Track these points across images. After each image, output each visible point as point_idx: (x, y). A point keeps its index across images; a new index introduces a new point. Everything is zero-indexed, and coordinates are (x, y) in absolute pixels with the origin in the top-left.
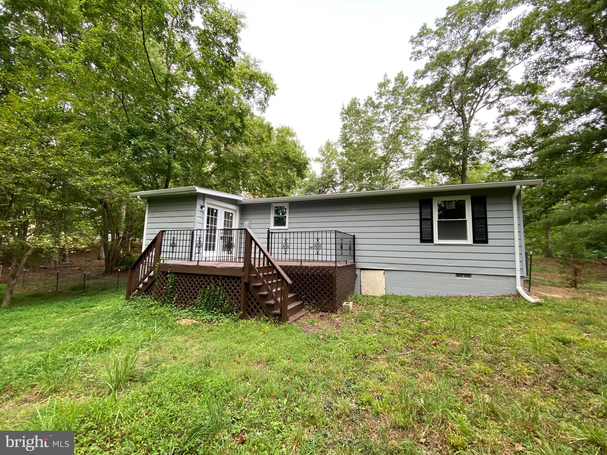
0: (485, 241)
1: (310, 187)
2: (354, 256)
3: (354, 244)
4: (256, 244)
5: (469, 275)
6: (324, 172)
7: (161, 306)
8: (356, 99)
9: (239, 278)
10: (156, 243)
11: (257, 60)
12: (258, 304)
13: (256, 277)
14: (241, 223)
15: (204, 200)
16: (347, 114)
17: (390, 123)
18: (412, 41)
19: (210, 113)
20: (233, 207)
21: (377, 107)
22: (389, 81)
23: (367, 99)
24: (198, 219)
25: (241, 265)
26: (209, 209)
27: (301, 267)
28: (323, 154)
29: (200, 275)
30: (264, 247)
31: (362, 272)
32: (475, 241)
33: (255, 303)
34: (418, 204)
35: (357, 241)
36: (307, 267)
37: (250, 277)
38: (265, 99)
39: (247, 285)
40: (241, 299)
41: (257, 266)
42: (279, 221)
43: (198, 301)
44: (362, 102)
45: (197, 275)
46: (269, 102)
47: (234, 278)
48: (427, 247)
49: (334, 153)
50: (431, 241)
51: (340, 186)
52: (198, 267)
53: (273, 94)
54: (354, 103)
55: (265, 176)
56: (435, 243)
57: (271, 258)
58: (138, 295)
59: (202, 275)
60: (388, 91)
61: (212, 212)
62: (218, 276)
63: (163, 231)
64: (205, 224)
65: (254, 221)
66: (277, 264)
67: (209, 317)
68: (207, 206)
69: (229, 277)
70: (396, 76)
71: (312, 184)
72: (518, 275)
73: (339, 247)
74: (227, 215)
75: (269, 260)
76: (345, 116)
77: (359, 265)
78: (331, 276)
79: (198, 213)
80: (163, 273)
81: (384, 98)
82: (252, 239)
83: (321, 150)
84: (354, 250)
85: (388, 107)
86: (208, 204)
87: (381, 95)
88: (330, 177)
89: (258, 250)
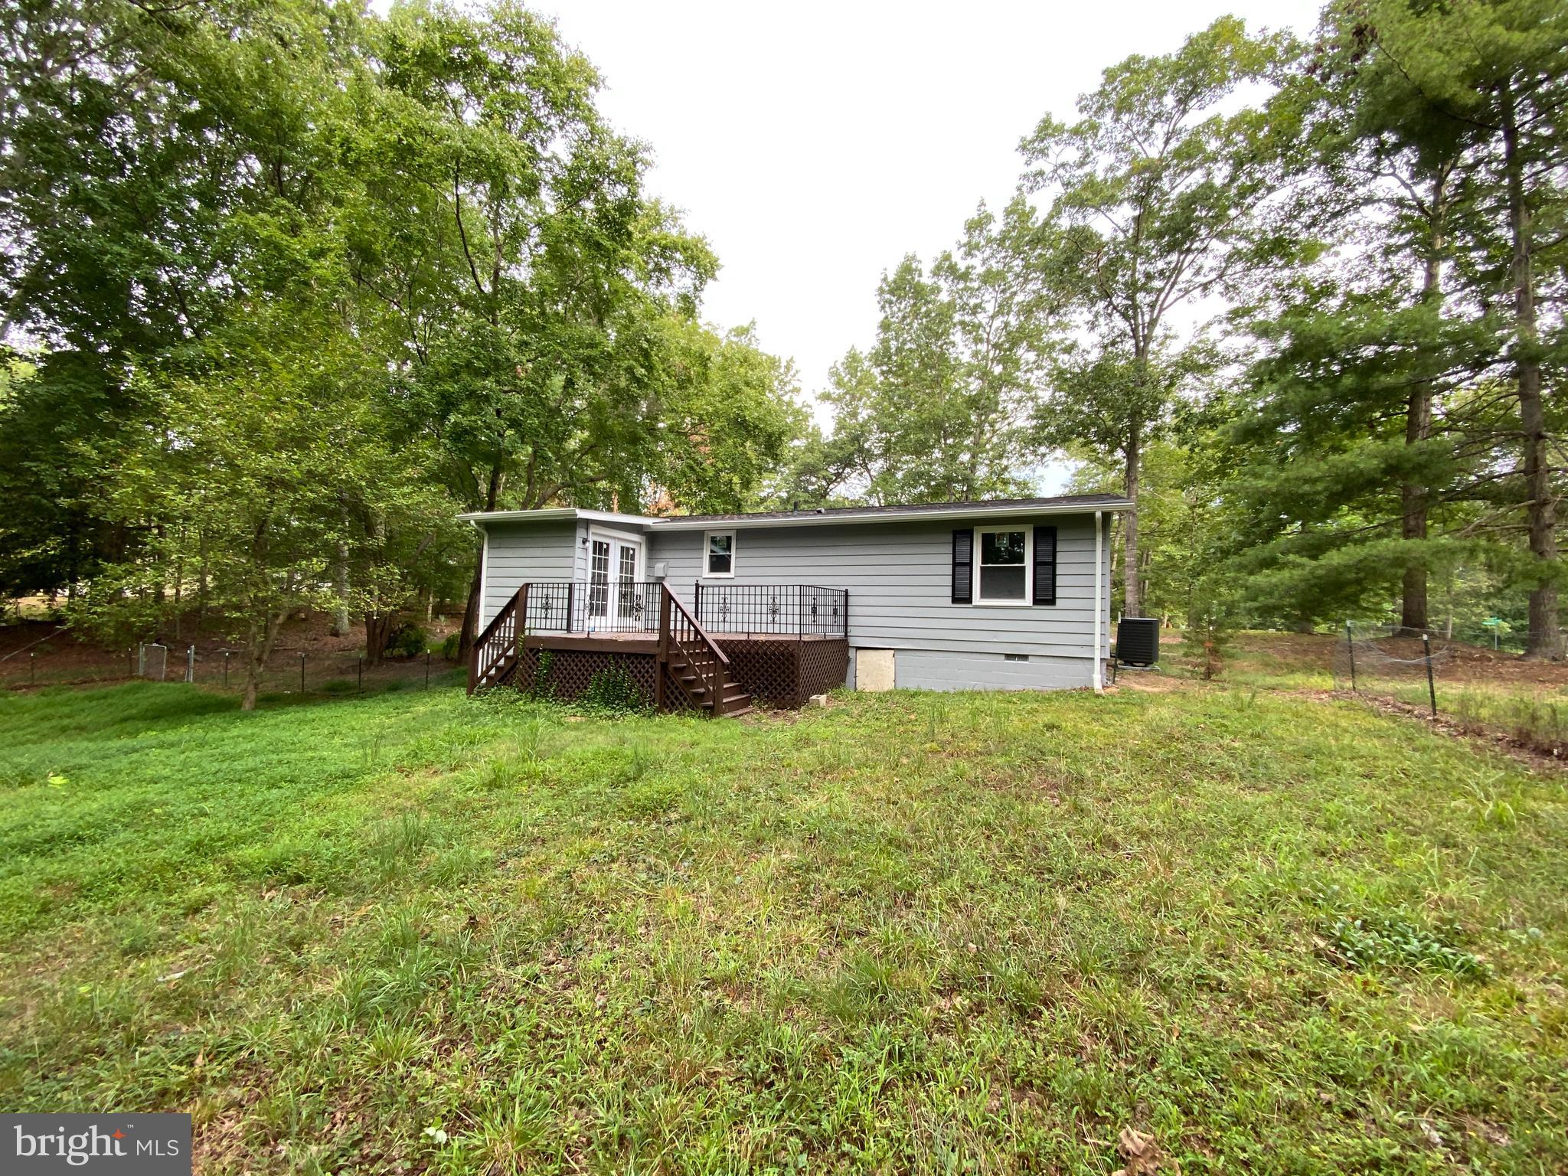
0: (1051, 601)
1: (806, 465)
2: (846, 626)
3: (847, 606)
4: (677, 606)
5: (1025, 657)
6: (841, 427)
7: (532, 701)
8: (914, 258)
9: (653, 656)
10: (517, 603)
11: (677, 208)
12: (681, 694)
13: (677, 655)
14: (650, 567)
15: (587, 529)
16: (892, 292)
17: (992, 317)
18: (1024, 148)
19: (587, 352)
20: (635, 537)
21: (965, 276)
22: (989, 218)
23: (939, 256)
24: (579, 563)
25: (656, 637)
26: (595, 543)
27: (748, 642)
28: (839, 384)
29: (592, 653)
30: (690, 610)
31: (860, 653)
32: (1036, 602)
33: (676, 693)
34: (950, 538)
35: (851, 601)
36: (756, 642)
37: (668, 655)
38: (696, 288)
39: (664, 666)
40: (657, 686)
41: (678, 639)
42: (720, 564)
43: (590, 690)
44: (927, 266)
45: (588, 652)
46: (703, 295)
47: (644, 656)
48: (962, 610)
49: (864, 381)
50: (969, 600)
51: (881, 462)
52: (588, 640)
53: (713, 277)
54: (908, 269)
55: (695, 460)
56: (974, 603)
57: (702, 629)
58: (488, 685)
59: (595, 653)
60: (989, 241)
61: (600, 549)
62: (620, 655)
63: (527, 585)
64: (590, 571)
65: (672, 563)
66: (709, 638)
67: (609, 713)
68: (592, 538)
69: (636, 656)
70: (1008, 203)
71: (810, 459)
72: (1097, 656)
73: (808, 610)
74: (625, 552)
75: (697, 632)
76: (887, 296)
77: (854, 642)
78: (792, 655)
79: (578, 551)
80: (531, 650)
81: (980, 256)
82: (671, 598)
83: (834, 373)
84: (846, 616)
85: (989, 278)
86: (595, 535)
87: (970, 249)
88: (855, 439)
89: (680, 614)
